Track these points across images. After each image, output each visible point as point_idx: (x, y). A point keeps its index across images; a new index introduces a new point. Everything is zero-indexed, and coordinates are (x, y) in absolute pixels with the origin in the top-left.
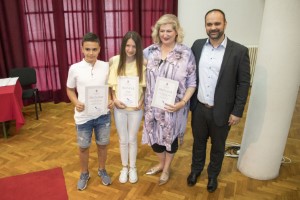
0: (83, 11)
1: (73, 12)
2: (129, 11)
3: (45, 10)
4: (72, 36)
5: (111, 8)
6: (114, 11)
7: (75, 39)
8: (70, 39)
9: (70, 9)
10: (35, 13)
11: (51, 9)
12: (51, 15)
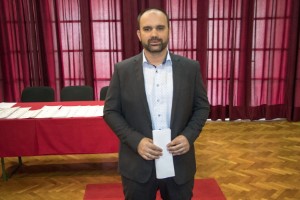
0: (230, 19)
1: (219, 19)
2: (285, 17)
3: (189, 17)
4: (215, 47)
5: (263, 15)
6: (267, 18)
7: (218, 50)
8: (213, 50)
9: (216, 16)
10: (179, 20)
11: (195, 16)
12: (195, 23)
